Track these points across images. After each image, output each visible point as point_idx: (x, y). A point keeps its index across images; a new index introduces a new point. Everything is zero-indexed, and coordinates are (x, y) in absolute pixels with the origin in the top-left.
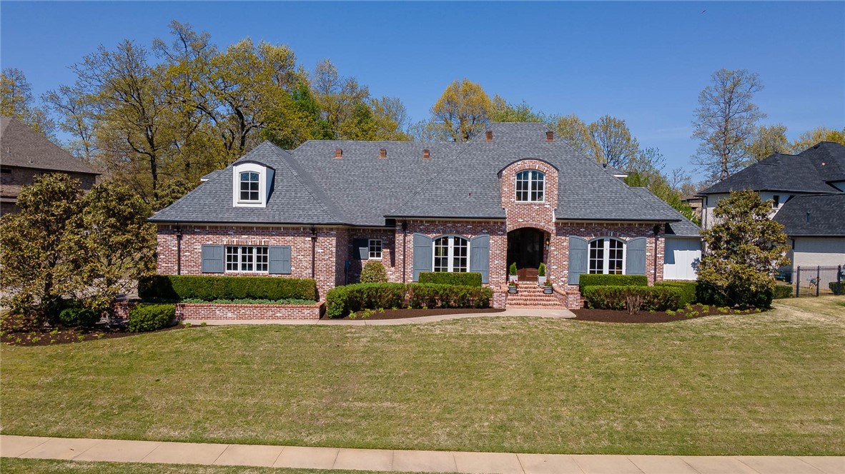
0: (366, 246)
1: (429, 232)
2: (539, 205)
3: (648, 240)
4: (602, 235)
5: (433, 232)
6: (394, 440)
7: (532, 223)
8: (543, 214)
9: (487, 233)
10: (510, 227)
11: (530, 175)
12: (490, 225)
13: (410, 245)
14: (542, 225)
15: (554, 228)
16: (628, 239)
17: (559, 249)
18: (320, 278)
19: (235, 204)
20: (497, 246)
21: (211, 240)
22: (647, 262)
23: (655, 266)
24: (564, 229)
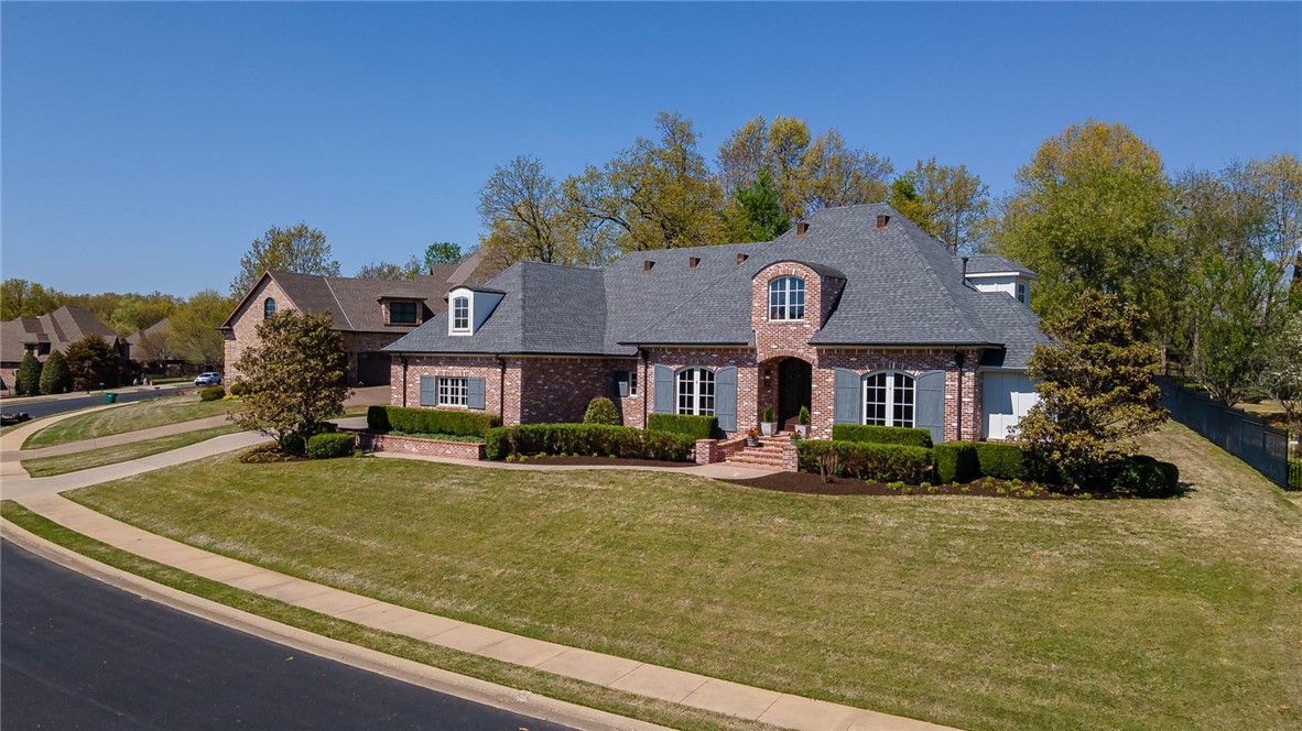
1: (671, 363)
2: (796, 325)
3: (948, 374)
5: (675, 363)
8: (799, 334)
9: (735, 364)
10: (761, 357)
11: (788, 282)
12: (737, 354)
15: (815, 357)
16: (917, 373)
17: (822, 387)
18: (508, 414)
19: (451, 334)
20: (747, 380)
21: (428, 370)
22: (947, 410)
23: (960, 415)
24: (829, 358)
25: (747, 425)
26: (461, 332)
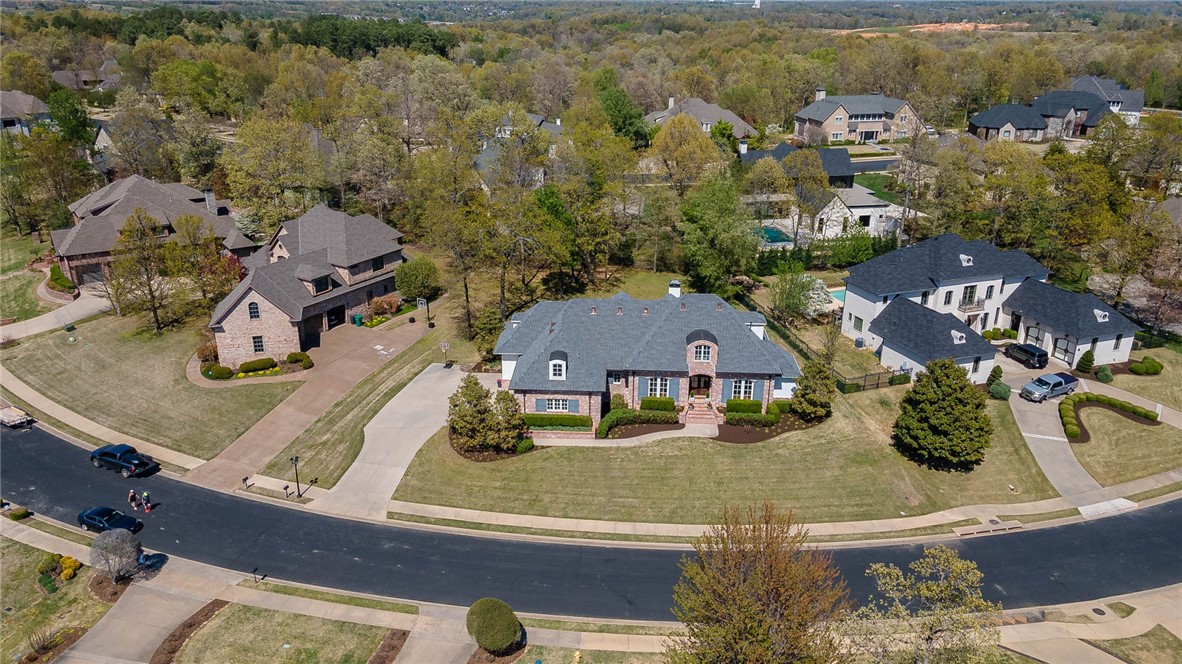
0: (613, 378)
1: (647, 376)
2: (707, 363)
3: (766, 381)
4: (740, 378)
5: (649, 376)
6: (634, 518)
7: (703, 373)
8: (708, 366)
9: (679, 377)
10: (691, 374)
12: (680, 373)
13: (637, 382)
14: (708, 373)
15: (714, 375)
16: (754, 380)
17: (717, 385)
18: (593, 414)
19: (550, 379)
20: (684, 383)
21: (540, 396)
22: (765, 392)
23: (769, 393)
24: (719, 375)
25: (683, 398)
26: (557, 378)
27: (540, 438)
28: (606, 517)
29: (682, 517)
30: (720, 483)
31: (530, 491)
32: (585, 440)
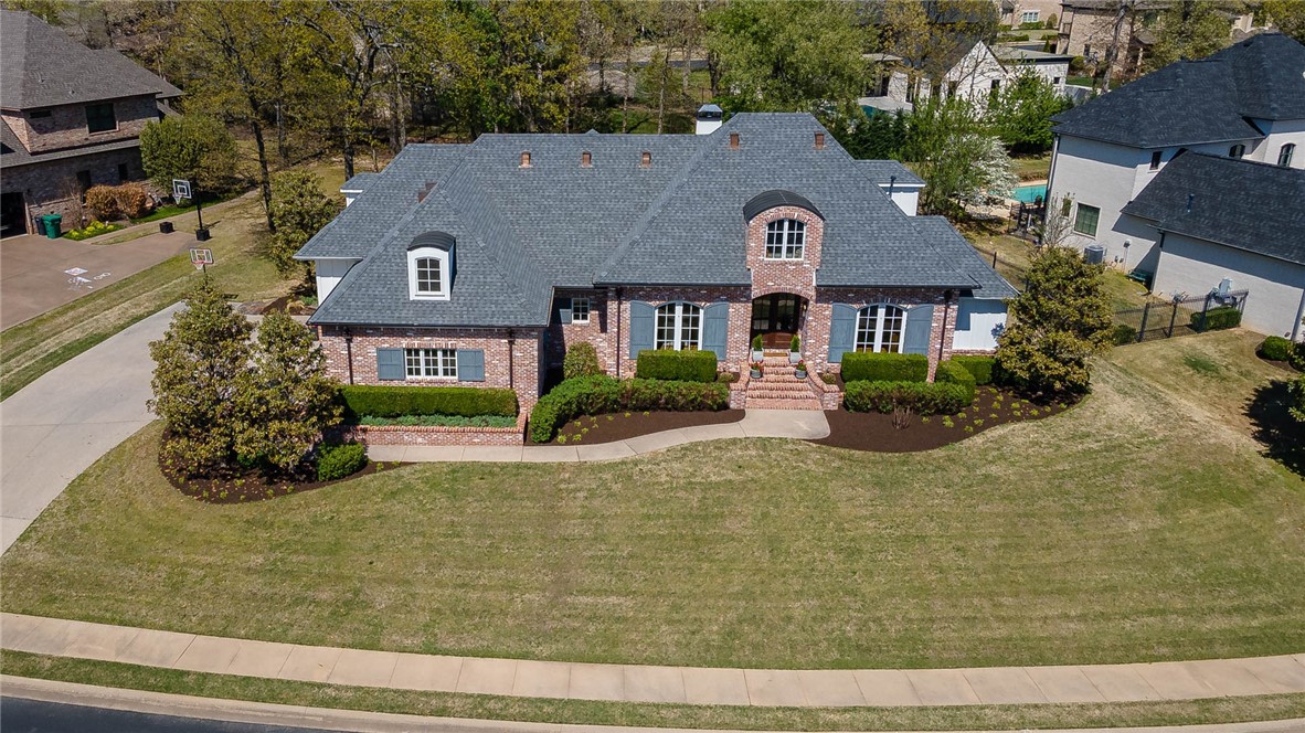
0: (569, 307)
1: (650, 299)
2: (796, 264)
3: (936, 307)
4: (876, 301)
5: (656, 299)
6: (623, 650)
7: (785, 287)
8: (798, 272)
9: (726, 300)
10: (756, 293)
11: (786, 224)
12: (735, 292)
13: (626, 315)
14: (798, 289)
15: (813, 293)
16: (909, 306)
17: (819, 318)
18: (520, 386)
19: (412, 297)
20: (739, 315)
21: (387, 342)
22: (932, 335)
23: (943, 339)
24: (827, 293)
25: (737, 354)
26: (429, 296)
27: (385, 444)
28: (545, 650)
29: (756, 647)
30: (852, 553)
31: (340, 578)
32: (499, 448)
